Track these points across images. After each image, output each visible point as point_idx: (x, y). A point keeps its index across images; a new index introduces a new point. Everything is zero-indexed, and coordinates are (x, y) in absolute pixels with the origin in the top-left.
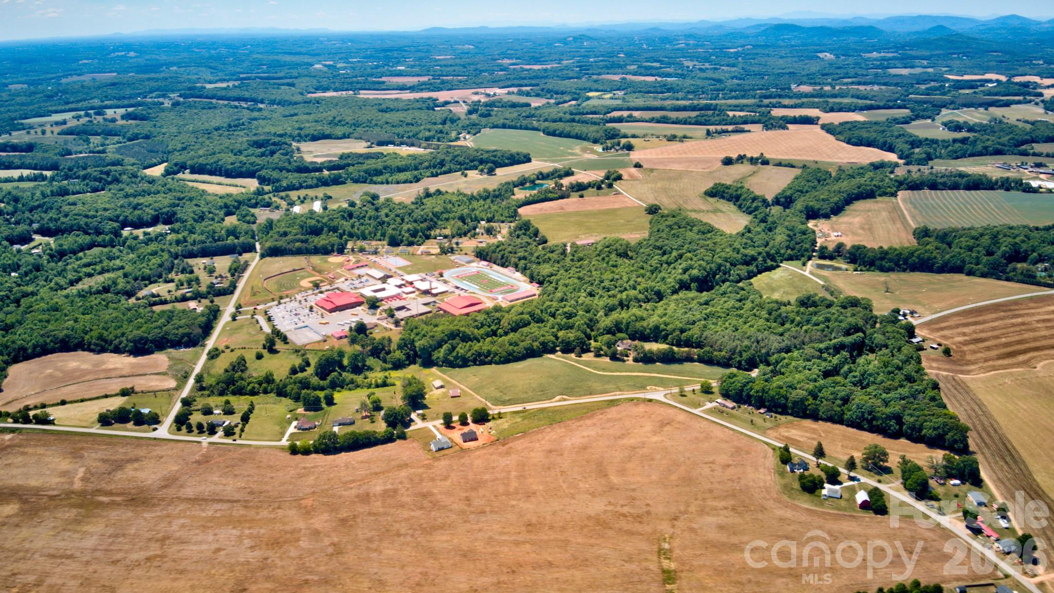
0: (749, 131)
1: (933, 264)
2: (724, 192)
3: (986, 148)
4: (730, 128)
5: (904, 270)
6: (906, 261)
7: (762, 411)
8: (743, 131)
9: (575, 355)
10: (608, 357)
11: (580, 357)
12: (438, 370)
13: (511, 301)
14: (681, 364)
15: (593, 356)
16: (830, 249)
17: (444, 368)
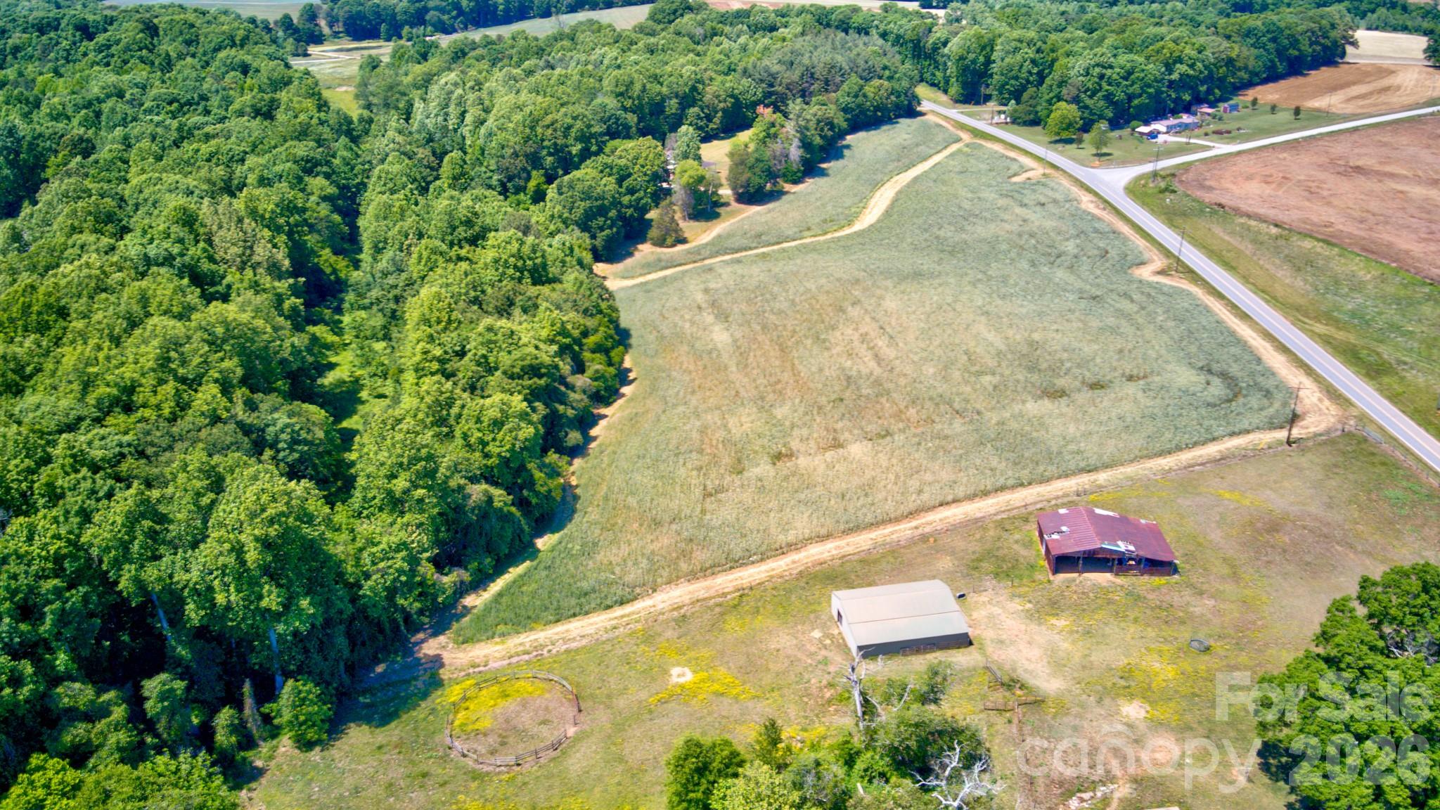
7: (1205, 109)
9: (661, 243)
10: (735, 205)
11: (683, 241)
12: (487, 632)
14: (848, 147)
15: (694, 224)
16: (295, 17)
17: (471, 601)
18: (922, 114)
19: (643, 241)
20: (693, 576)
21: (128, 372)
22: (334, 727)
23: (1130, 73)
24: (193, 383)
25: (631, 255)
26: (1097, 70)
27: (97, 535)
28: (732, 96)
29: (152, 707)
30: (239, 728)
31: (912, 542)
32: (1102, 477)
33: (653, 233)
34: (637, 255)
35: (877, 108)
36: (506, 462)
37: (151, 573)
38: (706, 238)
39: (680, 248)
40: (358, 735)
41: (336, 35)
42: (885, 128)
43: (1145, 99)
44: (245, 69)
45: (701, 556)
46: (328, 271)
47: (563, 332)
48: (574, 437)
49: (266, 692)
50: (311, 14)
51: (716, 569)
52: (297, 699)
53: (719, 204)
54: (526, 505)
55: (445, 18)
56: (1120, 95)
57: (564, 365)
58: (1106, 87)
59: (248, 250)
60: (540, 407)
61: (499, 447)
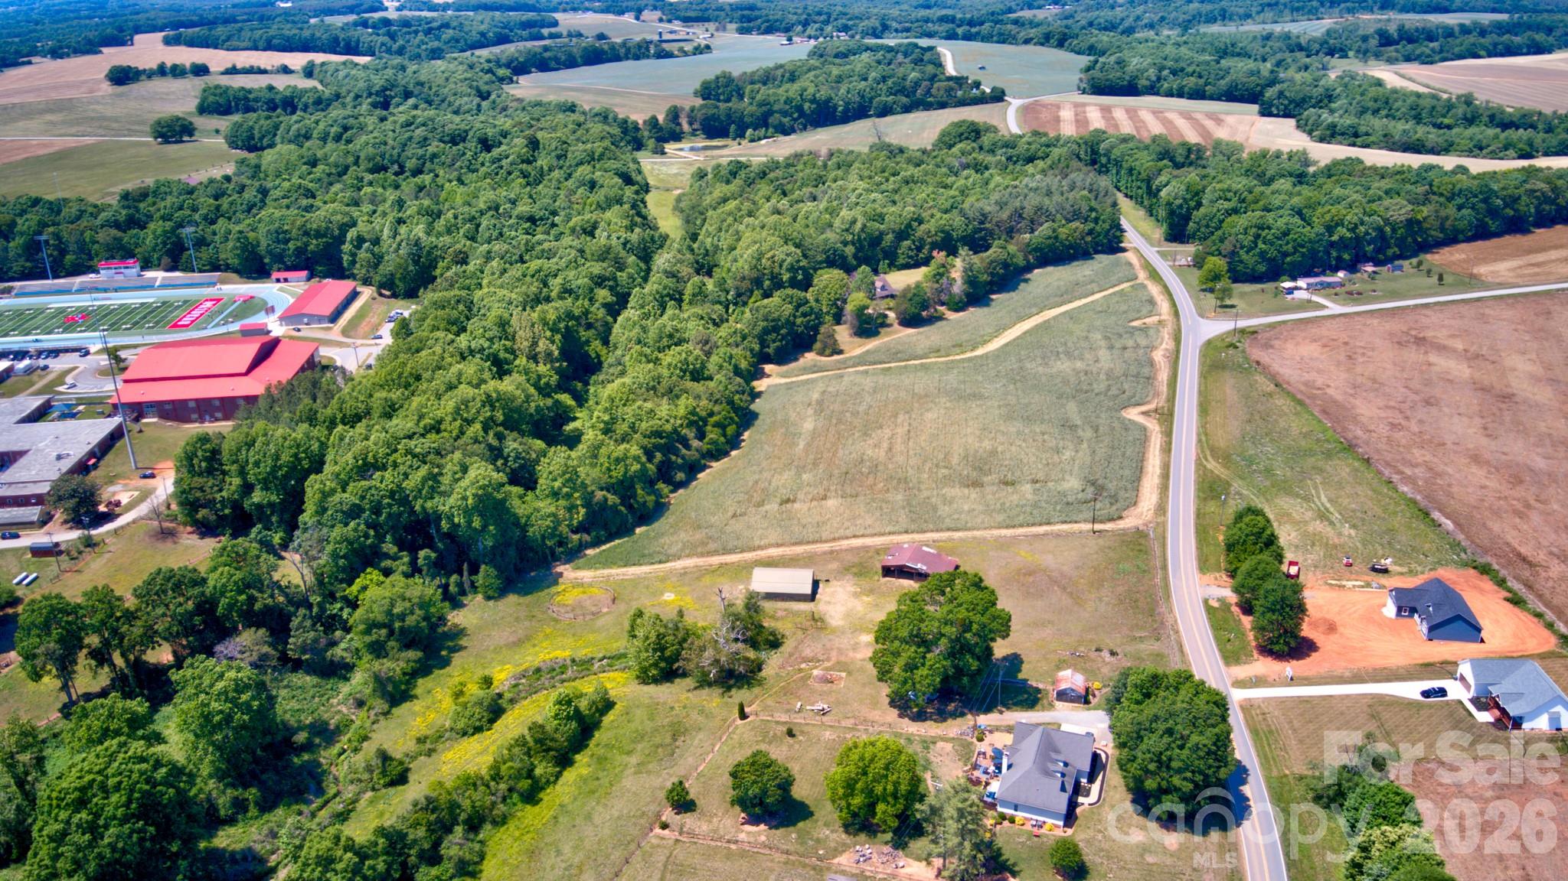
1: (835, 107)
2: (246, 99)
5: (805, 128)
7: (1369, 268)
9: (821, 353)
10: (896, 326)
11: (841, 352)
12: (590, 566)
13: (334, 317)
14: (1026, 281)
15: (857, 340)
16: (661, 118)
17: (590, 552)
18: (1124, 250)
19: (809, 349)
20: (702, 555)
21: (439, 414)
22: (502, 592)
23: (1286, 234)
24: (469, 422)
25: (796, 360)
26: (1254, 230)
27: (409, 484)
28: (942, 231)
29: (420, 562)
30: (460, 585)
31: (825, 553)
32: (957, 535)
33: (818, 345)
34: (802, 361)
35: (1071, 247)
36: (621, 482)
37: (429, 504)
38: (858, 351)
39: (836, 357)
40: (512, 599)
41: (694, 133)
42: (1075, 263)
43: (1297, 258)
44: (592, 185)
45: (712, 546)
46: (593, 355)
47: (693, 413)
48: (680, 476)
49: (474, 570)
50: (674, 114)
51: (715, 553)
52: (486, 574)
53: (884, 325)
54: (630, 507)
55: (786, 120)
56: (1272, 253)
57: (689, 433)
58: (1261, 245)
59: (535, 344)
60: (659, 456)
61: (618, 473)
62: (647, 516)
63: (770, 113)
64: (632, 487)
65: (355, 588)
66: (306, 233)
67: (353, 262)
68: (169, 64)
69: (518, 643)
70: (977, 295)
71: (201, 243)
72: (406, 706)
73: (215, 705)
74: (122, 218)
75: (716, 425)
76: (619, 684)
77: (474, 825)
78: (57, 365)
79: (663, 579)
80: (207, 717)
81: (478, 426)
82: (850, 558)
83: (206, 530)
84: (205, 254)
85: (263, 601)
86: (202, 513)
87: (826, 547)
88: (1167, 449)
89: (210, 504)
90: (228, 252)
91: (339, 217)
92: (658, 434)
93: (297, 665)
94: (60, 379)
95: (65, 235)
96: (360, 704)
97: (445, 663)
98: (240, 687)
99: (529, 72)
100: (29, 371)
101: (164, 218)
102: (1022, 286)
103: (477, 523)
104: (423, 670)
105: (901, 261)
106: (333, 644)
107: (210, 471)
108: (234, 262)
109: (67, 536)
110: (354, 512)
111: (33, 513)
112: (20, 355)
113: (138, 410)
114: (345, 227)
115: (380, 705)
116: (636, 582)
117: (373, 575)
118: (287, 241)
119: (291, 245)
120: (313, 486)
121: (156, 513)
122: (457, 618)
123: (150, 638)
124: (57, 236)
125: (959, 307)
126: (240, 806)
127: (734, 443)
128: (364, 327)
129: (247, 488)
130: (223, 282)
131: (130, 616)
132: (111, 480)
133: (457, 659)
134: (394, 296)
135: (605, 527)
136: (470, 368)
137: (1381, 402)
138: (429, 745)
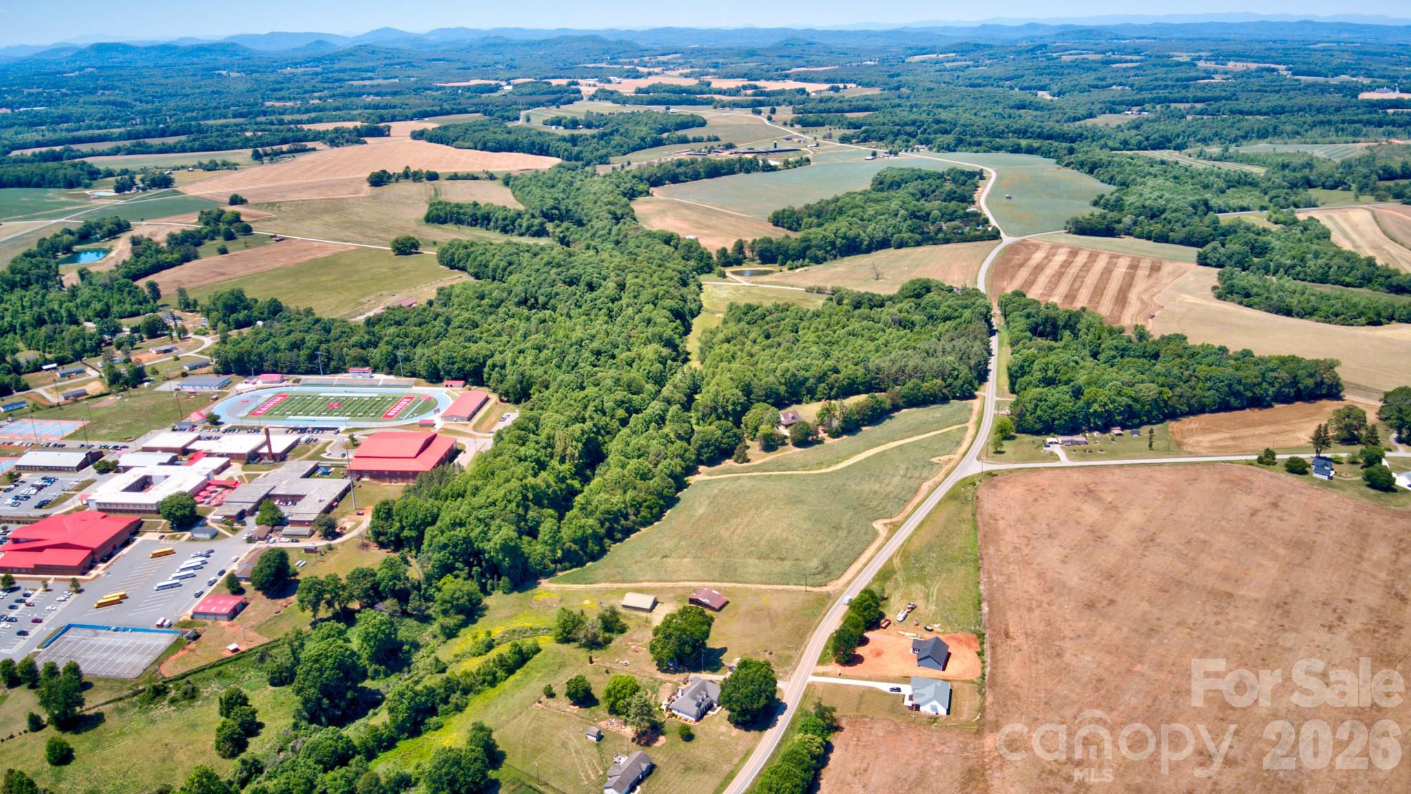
0: (314, 149)
1: (861, 243)
2: (459, 213)
3: (643, 139)
4: (285, 147)
5: (835, 257)
6: (833, 244)
7: (1116, 431)
8: (305, 150)
9: (736, 461)
10: (790, 445)
11: (748, 461)
12: (557, 582)
13: (470, 419)
14: (891, 418)
15: (763, 453)
16: (729, 251)
17: (560, 574)
18: (974, 398)
19: (730, 457)
20: (611, 582)
22: (511, 591)
24: (510, 501)
25: (720, 464)
29: (473, 573)
30: (492, 585)
34: (723, 465)
35: (931, 395)
36: (580, 539)
37: (481, 545)
38: (758, 462)
39: (744, 464)
40: (516, 594)
41: (753, 260)
43: (1062, 422)
45: (617, 578)
46: (605, 452)
47: (635, 500)
48: (619, 536)
49: (499, 579)
50: (740, 247)
51: (617, 582)
52: (505, 581)
53: (784, 444)
54: (585, 552)
55: (820, 253)
56: (1045, 417)
57: (631, 511)
58: (1039, 412)
59: (565, 449)
60: (607, 524)
61: (579, 533)
62: (594, 557)
63: (809, 247)
64: (586, 542)
65: (440, 583)
66: (465, 359)
67: (489, 379)
68: (412, 170)
69: (510, 617)
70: (850, 427)
71: (407, 359)
72: (454, 640)
73: (371, 630)
74: (365, 340)
75: (648, 507)
76: (546, 642)
77: (466, 691)
78: (323, 438)
79: (587, 593)
80: (368, 634)
81: (514, 504)
82: (680, 592)
83: (382, 546)
84: (408, 366)
85: (399, 586)
86: (381, 538)
87: (671, 584)
88: (879, 549)
89: (384, 534)
90: (421, 367)
91: (484, 352)
92: (608, 512)
93: (410, 616)
94: (323, 450)
95: (332, 349)
96: (435, 637)
97: (475, 622)
98: (382, 623)
99: (663, 184)
100: (308, 441)
101: (388, 343)
102: (887, 421)
103: (500, 557)
104: (464, 624)
105: (818, 395)
106: (428, 608)
107: (386, 519)
108: (423, 373)
109: (321, 543)
110: (445, 546)
111: (306, 530)
112: (303, 430)
113: (360, 474)
114: (486, 358)
115: (442, 638)
116: (575, 592)
117: (449, 577)
118: (454, 363)
119: (456, 366)
120: (429, 532)
121: (361, 535)
122: (487, 601)
123: (351, 598)
124: (328, 351)
125: (835, 434)
126: (377, 672)
127: (658, 517)
128: (486, 425)
129: (402, 528)
130: (416, 384)
131: (344, 588)
132: (343, 515)
133: (481, 621)
134: (508, 401)
135: (570, 562)
136: (519, 469)
137: (1022, 532)
138: (458, 658)
